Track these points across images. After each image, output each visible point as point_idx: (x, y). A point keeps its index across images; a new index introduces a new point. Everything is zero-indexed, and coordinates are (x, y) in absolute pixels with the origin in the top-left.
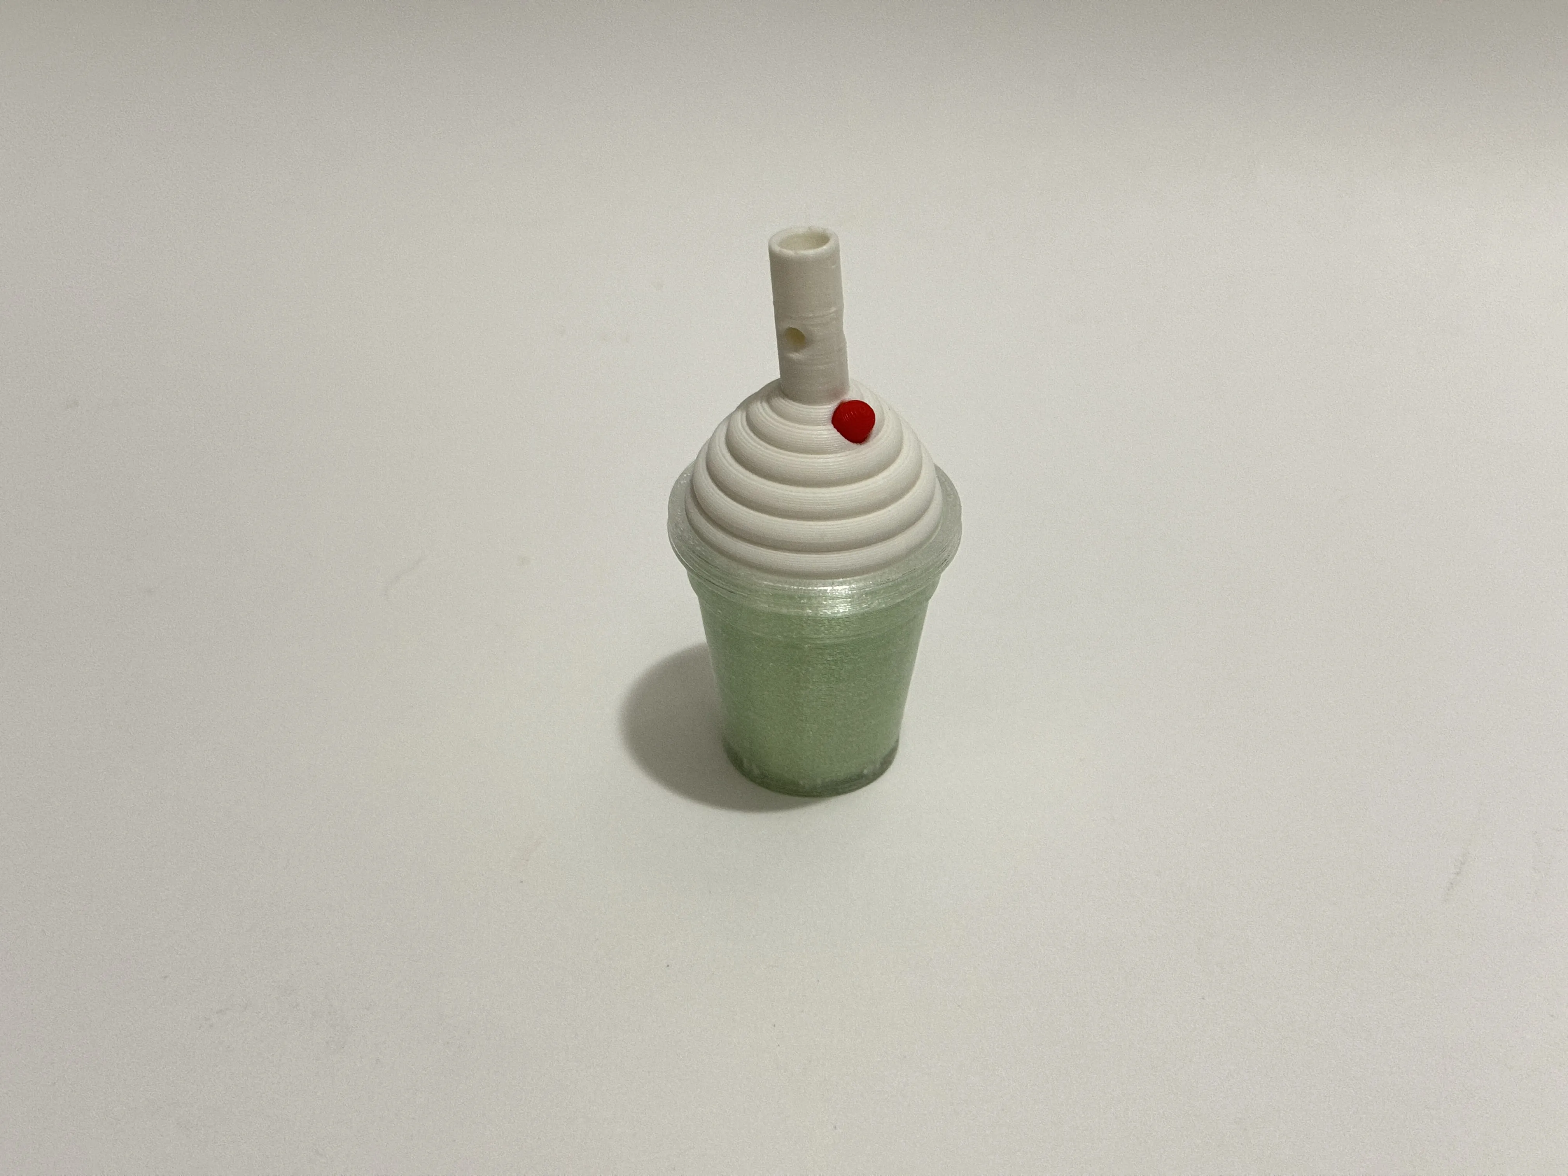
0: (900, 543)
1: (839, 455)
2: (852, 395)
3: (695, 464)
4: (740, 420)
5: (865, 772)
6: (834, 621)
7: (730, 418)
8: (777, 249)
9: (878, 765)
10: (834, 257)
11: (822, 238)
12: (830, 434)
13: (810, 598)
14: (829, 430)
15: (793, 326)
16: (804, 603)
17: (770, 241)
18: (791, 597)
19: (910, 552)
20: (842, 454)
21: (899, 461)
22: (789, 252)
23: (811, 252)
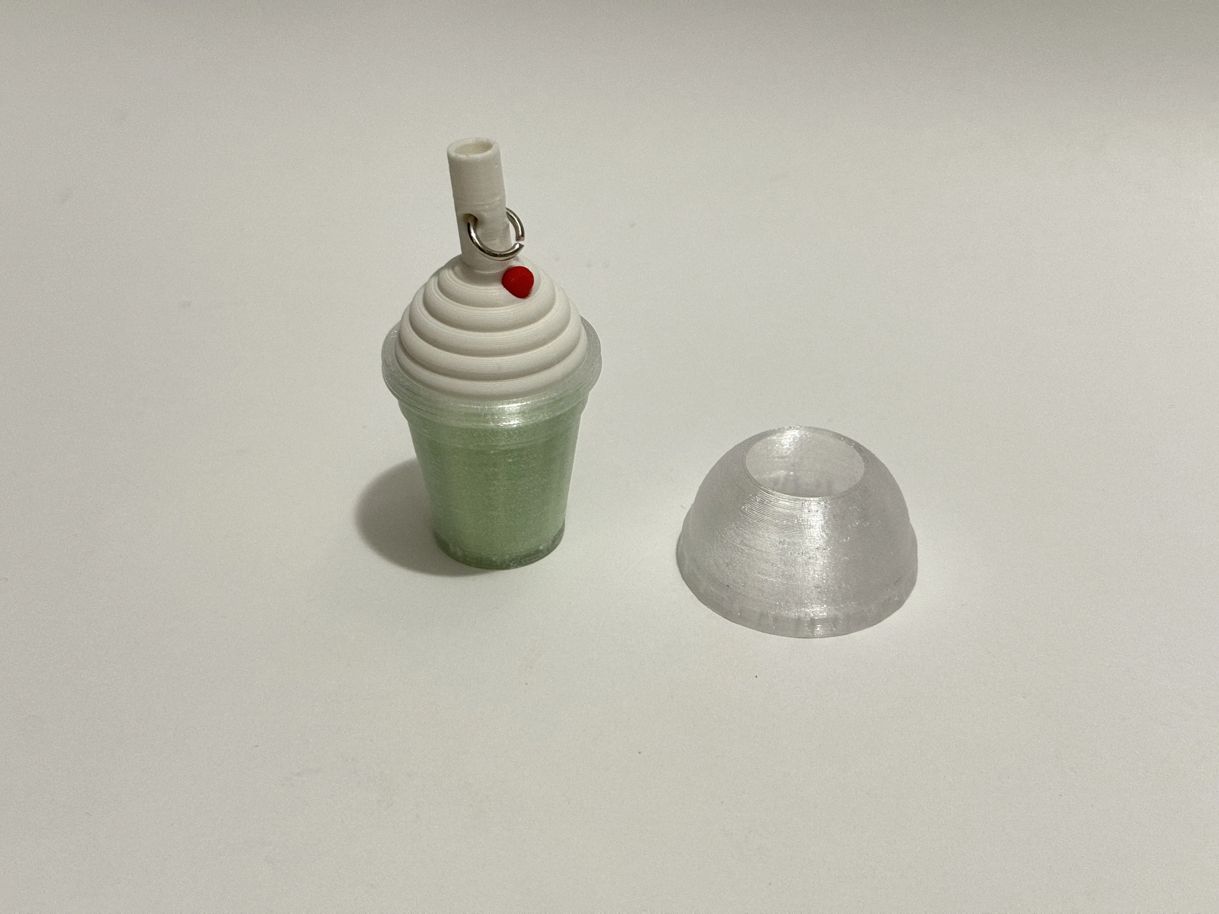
1: (508, 307)
2: (516, 263)
3: (401, 322)
4: (433, 287)
5: (541, 548)
6: (511, 432)
7: (426, 285)
8: (453, 154)
9: (550, 542)
10: (495, 160)
11: (487, 146)
12: (501, 292)
14: (500, 289)
15: (469, 212)
16: (488, 418)
17: (448, 149)
18: (479, 415)
20: (511, 306)
21: (553, 311)
22: (463, 157)
23: (479, 156)
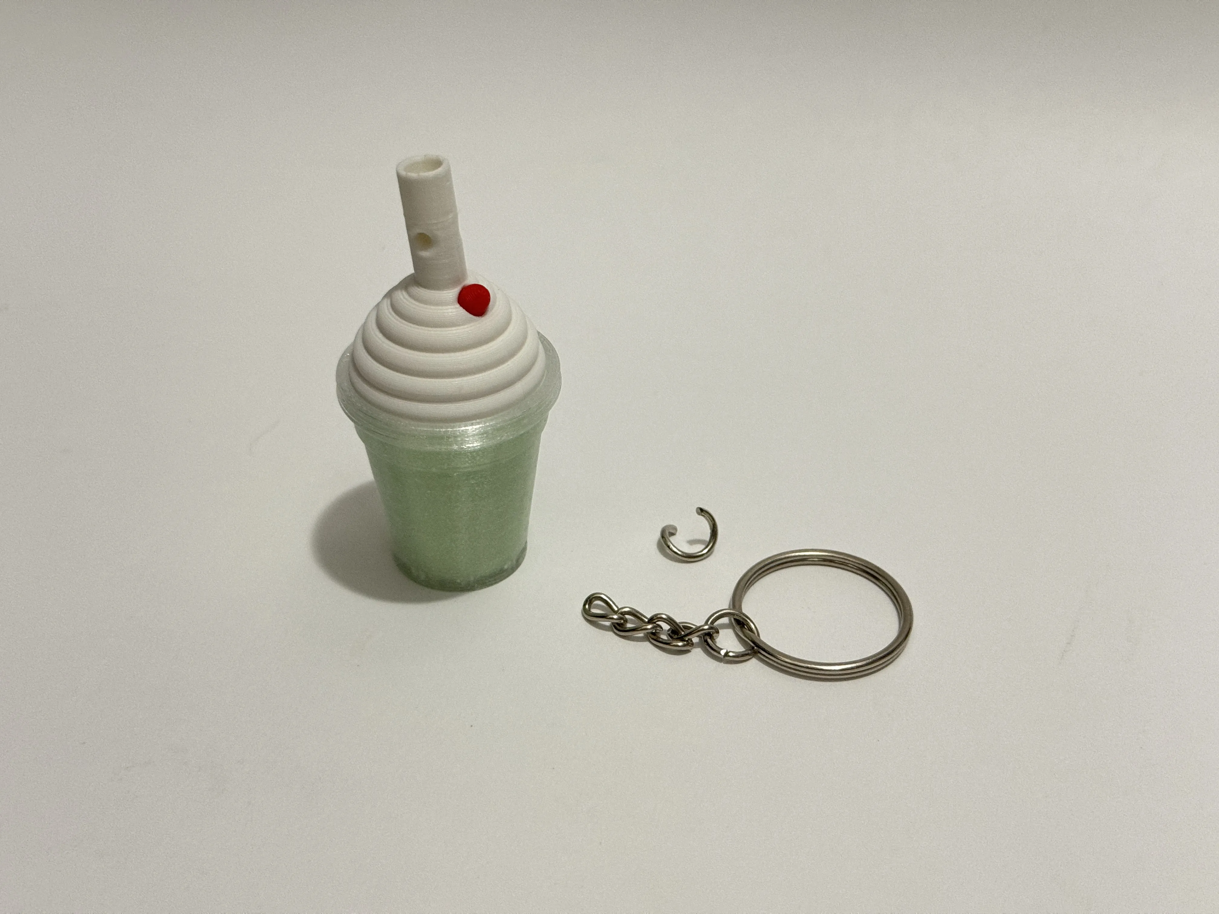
0: (519, 389)
1: (466, 326)
2: (470, 281)
3: (354, 344)
4: (386, 308)
5: (505, 567)
7: (378, 305)
8: (403, 173)
9: (514, 562)
10: (447, 177)
11: (437, 163)
12: (457, 311)
13: (455, 437)
14: (456, 308)
15: (421, 231)
17: (397, 166)
19: (528, 395)
20: (469, 325)
21: (511, 328)
22: (413, 175)
23: (431, 174)
